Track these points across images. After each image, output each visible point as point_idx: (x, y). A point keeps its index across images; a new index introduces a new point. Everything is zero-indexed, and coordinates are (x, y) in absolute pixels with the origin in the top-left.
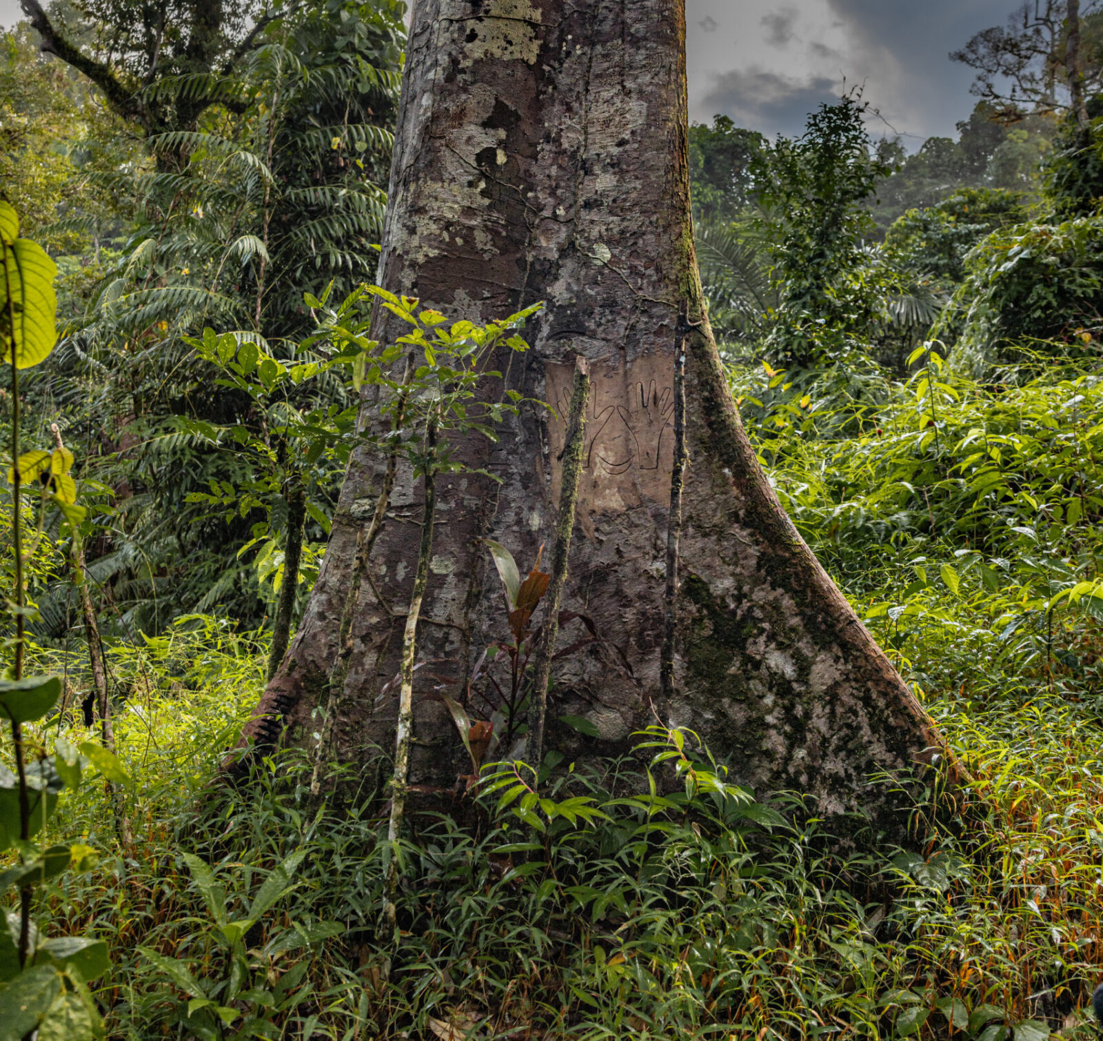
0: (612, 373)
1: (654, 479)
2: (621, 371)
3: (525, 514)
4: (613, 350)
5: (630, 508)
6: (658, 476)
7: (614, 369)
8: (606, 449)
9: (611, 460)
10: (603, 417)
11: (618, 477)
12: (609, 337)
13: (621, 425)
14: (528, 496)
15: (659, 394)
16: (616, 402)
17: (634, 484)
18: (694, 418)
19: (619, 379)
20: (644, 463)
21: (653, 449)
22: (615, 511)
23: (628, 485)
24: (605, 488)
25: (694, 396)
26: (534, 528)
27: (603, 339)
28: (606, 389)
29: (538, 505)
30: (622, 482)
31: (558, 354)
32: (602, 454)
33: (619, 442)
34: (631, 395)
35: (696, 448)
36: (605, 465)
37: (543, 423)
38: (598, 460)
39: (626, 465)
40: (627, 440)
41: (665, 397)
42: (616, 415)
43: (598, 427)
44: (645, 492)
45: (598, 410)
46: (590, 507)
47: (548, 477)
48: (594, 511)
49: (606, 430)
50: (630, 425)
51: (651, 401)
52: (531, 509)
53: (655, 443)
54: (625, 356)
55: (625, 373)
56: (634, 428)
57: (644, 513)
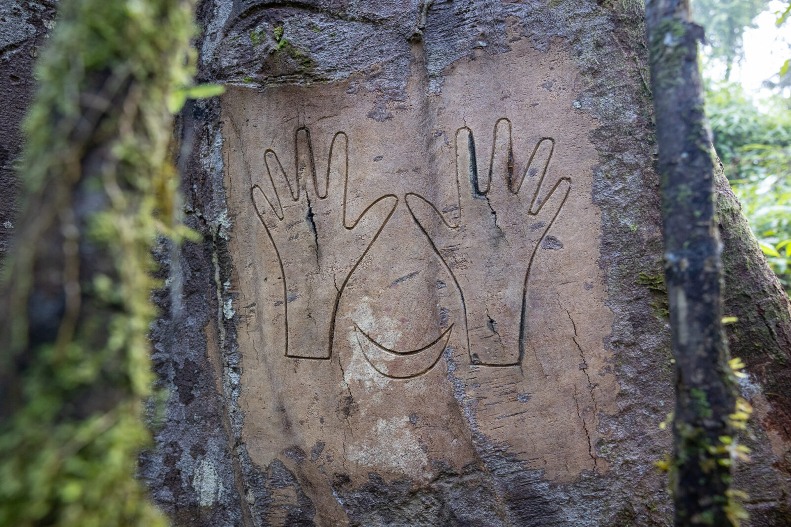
0: (390, 108)
1: (512, 394)
2: (414, 101)
3: (185, 461)
4: (393, 46)
5: (445, 473)
6: (524, 388)
7: (394, 97)
8: (376, 310)
9: (392, 337)
10: (370, 223)
11: (410, 385)
12: (382, 14)
13: (417, 245)
14: (190, 420)
15: (521, 157)
16: (400, 186)
17: (454, 406)
18: (627, 222)
19: (409, 121)
20: (481, 348)
21: (509, 313)
22: (403, 479)
23: (436, 408)
24: (375, 415)
25: (628, 157)
26: (206, 501)
27: (366, 20)
28: (375, 150)
29: (213, 446)
30: (421, 399)
31: (250, 64)
32: (366, 322)
33: (413, 288)
34: (443, 163)
35: (637, 309)
36: (373, 352)
37: (220, 242)
38: (354, 338)
39: (434, 351)
40: (433, 285)
41: (539, 163)
42: (402, 218)
43: (355, 252)
44: (485, 428)
45: (354, 208)
46: (333, 468)
47: (234, 378)
48: (346, 479)
49: (378, 255)
50: (441, 244)
51: (499, 178)
52: (199, 451)
53: (512, 293)
54: (424, 63)
55: (426, 106)
56: (451, 250)
57: (486, 491)
